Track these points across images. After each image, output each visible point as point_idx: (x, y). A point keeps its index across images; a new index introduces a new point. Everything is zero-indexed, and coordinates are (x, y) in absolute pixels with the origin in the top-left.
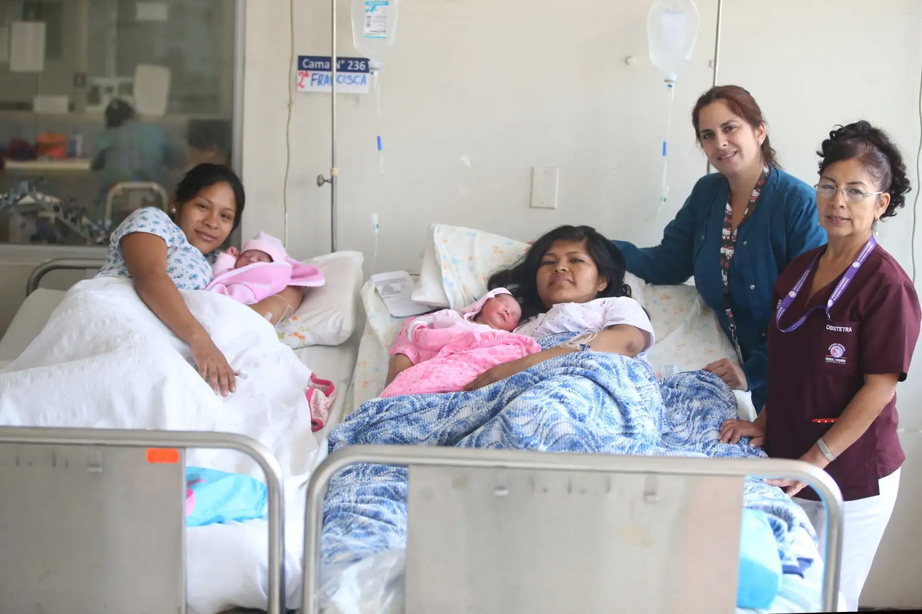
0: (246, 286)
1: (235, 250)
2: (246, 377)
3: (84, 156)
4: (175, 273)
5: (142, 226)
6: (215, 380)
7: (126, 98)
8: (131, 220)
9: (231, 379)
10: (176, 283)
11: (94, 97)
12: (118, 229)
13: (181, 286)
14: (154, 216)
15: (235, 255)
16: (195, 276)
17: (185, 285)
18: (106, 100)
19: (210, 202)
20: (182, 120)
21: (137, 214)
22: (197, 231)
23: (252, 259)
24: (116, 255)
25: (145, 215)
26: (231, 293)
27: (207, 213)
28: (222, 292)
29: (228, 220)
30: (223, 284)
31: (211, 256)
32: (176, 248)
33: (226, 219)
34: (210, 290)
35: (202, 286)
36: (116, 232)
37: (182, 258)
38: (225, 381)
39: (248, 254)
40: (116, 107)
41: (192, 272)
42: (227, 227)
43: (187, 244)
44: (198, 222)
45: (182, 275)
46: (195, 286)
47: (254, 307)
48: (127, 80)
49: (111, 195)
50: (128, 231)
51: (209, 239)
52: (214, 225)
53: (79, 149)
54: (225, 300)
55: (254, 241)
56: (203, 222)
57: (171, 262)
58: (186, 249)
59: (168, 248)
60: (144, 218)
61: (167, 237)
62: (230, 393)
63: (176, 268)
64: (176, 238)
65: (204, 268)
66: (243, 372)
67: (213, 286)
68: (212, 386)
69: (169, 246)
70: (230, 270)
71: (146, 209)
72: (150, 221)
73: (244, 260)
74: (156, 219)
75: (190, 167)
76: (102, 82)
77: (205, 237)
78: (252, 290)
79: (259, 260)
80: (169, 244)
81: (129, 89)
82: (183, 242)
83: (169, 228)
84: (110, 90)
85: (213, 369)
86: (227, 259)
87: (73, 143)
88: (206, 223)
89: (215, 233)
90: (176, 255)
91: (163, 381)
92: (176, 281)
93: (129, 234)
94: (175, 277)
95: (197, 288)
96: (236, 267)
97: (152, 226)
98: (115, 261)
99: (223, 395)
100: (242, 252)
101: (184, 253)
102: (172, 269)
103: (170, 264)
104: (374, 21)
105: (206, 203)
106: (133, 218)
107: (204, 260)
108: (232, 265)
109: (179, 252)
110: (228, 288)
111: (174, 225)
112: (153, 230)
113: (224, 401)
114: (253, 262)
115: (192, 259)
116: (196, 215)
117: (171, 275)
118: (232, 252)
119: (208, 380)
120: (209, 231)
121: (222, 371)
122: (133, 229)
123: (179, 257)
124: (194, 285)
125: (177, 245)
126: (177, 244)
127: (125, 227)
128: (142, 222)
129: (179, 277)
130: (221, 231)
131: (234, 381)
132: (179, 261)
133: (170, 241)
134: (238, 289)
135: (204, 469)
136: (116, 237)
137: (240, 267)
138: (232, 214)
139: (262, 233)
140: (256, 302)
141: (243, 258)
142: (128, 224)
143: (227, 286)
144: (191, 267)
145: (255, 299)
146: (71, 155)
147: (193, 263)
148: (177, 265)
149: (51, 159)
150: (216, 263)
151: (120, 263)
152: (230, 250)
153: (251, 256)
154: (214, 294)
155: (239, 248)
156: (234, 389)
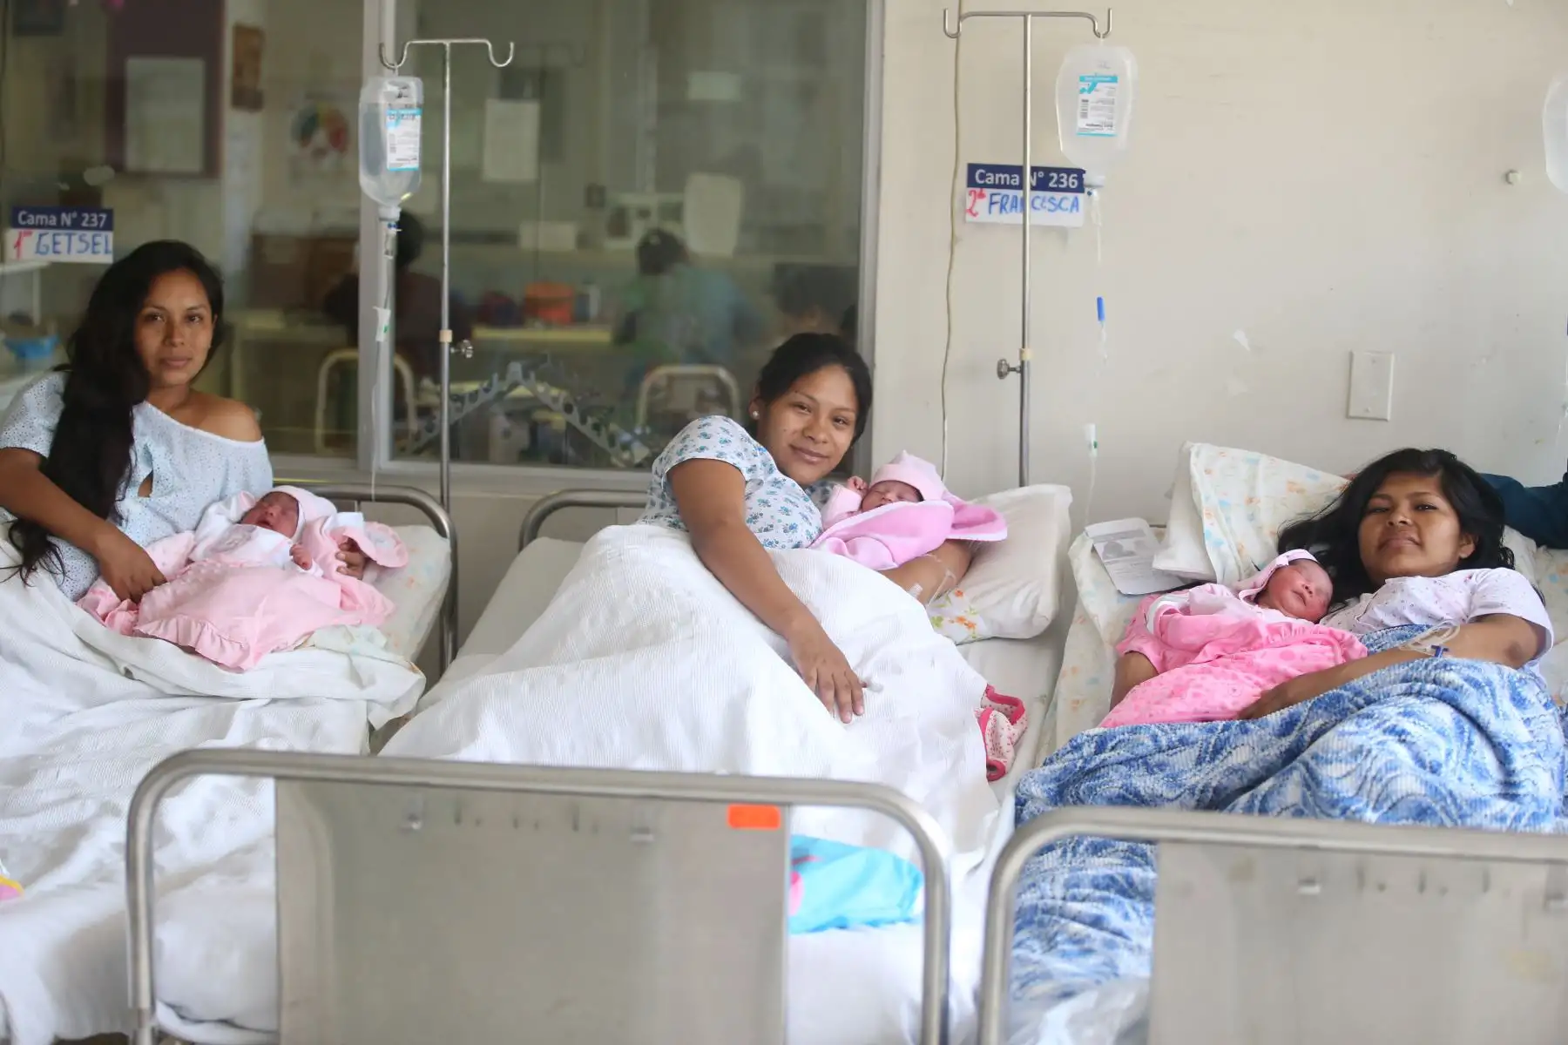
0: (878, 540)
1: (860, 481)
2: (880, 690)
3: (601, 320)
4: (761, 523)
5: (702, 449)
6: (830, 695)
7: (670, 227)
8: (684, 439)
9: (856, 693)
10: (761, 541)
11: (619, 226)
12: (663, 454)
13: (771, 543)
14: (721, 431)
15: (860, 489)
16: (793, 527)
17: (777, 543)
18: (638, 230)
19: (811, 398)
20: (764, 263)
21: (693, 429)
22: (793, 448)
23: (889, 496)
24: (662, 496)
25: (706, 430)
26: (853, 551)
27: (808, 417)
28: (839, 551)
29: (844, 426)
30: (839, 537)
31: (818, 490)
32: (760, 483)
33: (840, 424)
34: (817, 547)
35: (806, 542)
36: (661, 460)
37: (771, 499)
38: (846, 697)
39: (881, 488)
40: (655, 241)
41: (788, 520)
42: (843, 438)
43: (778, 475)
44: (795, 432)
45: (772, 526)
46: (795, 543)
47: (890, 574)
48: (673, 198)
49: (646, 385)
50: (680, 457)
51: (815, 459)
52: (822, 436)
53: (594, 309)
54: (842, 563)
55: (891, 466)
56: (803, 432)
57: (753, 506)
58: (776, 482)
59: (747, 482)
60: (705, 436)
61: (744, 465)
62: (854, 717)
63: (761, 515)
64: (759, 465)
65: (807, 513)
66: (876, 680)
67: (824, 541)
68: (825, 703)
69: (747, 479)
70: (851, 513)
71: (708, 420)
72: (715, 440)
73: (874, 498)
74: (726, 436)
75: (779, 342)
76: (630, 200)
77: (808, 457)
78: (887, 546)
79: (900, 498)
80: (747, 476)
81: (676, 212)
82: (771, 471)
83: (746, 450)
84: (644, 213)
85: (826, 677)
86: (845, 497)
87: (583, 299)
88: (807, 433)
89: (824, 449)
90: (761, 493)
91: (746, 693)
92: (762, 537)
93: (682, 464)
94: (760, 531)
95: (797, 546)
96: (862, 508)
97: (719, 448)
98: (663, 506)
99: (844, 721)
100: (872, 484)
101: (773, 489)
102: (755, 517)
103: (751, 509)
104: (1093, 108)
105: (806, 401)
106: (688, 436)
107: (805, 500)
108: (855, 506)
109: (766, 487)
110: (849, 544)
111: (755, 443)
112: (721, 454)
113: (845, 728)
114: (890, 501)
115: (786, 500)
116: (791, 422)
117: (753, 527)
118: (855, 484)
119: (819, 692)
120: (812, 448)
121: (842, 681)
122: (688, 456)
123: (765, 498)
124: (792, 541)
125: (762, 478)
126: (760, 474)
127: (675, 451)
128: (701, 442)
129: (766, 530)
130: (835, 445)
131: (861, 697)
132: (765, 503)
133: (750, 470)
134: (866, 546)
135: (815, 840)
136: (662, 466)
137: (868, 510)
138: (852, 416)
139: (905, 451)
140: (895, 565)
141: (873, 495)
142: (680, 446)
143: (846, 541)
144: (786, 511)
145: (894, 561)
146: (580, 318)
147: (790, 506)
148: (764, 510)
149: (549, 325)
150: (829, 502)
151: (670, 509)
152: (851, 480)
153: (888, 491)
154: (825, 556)
155: (867, 478)
156: (861, 711)
